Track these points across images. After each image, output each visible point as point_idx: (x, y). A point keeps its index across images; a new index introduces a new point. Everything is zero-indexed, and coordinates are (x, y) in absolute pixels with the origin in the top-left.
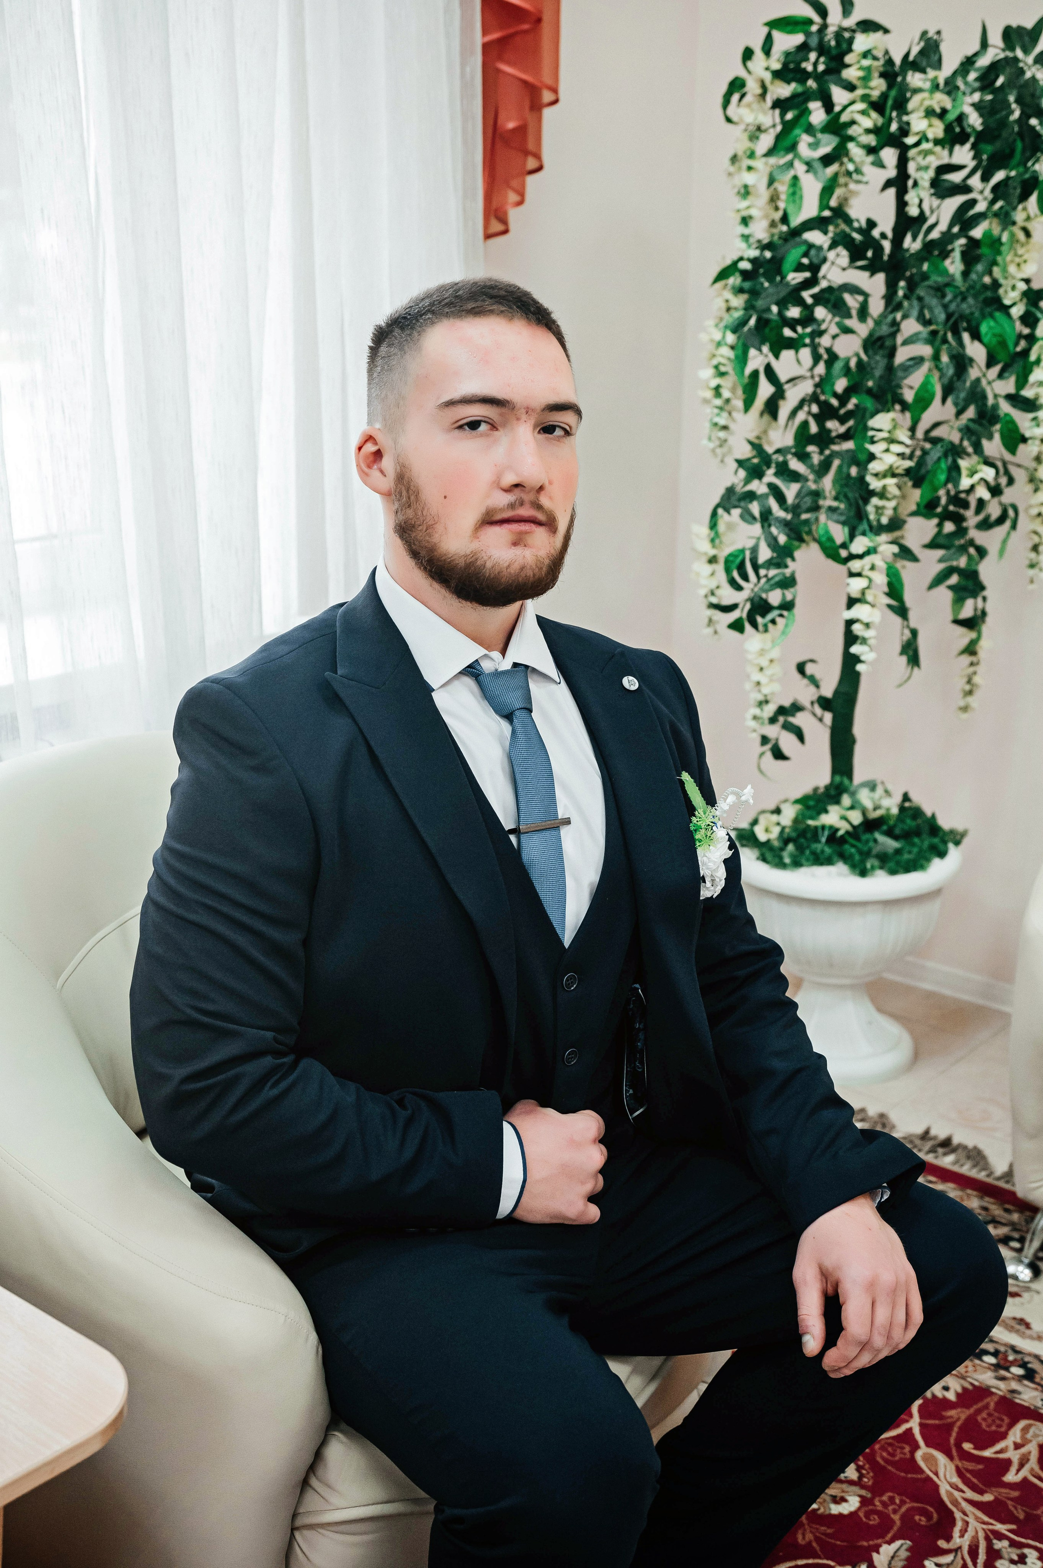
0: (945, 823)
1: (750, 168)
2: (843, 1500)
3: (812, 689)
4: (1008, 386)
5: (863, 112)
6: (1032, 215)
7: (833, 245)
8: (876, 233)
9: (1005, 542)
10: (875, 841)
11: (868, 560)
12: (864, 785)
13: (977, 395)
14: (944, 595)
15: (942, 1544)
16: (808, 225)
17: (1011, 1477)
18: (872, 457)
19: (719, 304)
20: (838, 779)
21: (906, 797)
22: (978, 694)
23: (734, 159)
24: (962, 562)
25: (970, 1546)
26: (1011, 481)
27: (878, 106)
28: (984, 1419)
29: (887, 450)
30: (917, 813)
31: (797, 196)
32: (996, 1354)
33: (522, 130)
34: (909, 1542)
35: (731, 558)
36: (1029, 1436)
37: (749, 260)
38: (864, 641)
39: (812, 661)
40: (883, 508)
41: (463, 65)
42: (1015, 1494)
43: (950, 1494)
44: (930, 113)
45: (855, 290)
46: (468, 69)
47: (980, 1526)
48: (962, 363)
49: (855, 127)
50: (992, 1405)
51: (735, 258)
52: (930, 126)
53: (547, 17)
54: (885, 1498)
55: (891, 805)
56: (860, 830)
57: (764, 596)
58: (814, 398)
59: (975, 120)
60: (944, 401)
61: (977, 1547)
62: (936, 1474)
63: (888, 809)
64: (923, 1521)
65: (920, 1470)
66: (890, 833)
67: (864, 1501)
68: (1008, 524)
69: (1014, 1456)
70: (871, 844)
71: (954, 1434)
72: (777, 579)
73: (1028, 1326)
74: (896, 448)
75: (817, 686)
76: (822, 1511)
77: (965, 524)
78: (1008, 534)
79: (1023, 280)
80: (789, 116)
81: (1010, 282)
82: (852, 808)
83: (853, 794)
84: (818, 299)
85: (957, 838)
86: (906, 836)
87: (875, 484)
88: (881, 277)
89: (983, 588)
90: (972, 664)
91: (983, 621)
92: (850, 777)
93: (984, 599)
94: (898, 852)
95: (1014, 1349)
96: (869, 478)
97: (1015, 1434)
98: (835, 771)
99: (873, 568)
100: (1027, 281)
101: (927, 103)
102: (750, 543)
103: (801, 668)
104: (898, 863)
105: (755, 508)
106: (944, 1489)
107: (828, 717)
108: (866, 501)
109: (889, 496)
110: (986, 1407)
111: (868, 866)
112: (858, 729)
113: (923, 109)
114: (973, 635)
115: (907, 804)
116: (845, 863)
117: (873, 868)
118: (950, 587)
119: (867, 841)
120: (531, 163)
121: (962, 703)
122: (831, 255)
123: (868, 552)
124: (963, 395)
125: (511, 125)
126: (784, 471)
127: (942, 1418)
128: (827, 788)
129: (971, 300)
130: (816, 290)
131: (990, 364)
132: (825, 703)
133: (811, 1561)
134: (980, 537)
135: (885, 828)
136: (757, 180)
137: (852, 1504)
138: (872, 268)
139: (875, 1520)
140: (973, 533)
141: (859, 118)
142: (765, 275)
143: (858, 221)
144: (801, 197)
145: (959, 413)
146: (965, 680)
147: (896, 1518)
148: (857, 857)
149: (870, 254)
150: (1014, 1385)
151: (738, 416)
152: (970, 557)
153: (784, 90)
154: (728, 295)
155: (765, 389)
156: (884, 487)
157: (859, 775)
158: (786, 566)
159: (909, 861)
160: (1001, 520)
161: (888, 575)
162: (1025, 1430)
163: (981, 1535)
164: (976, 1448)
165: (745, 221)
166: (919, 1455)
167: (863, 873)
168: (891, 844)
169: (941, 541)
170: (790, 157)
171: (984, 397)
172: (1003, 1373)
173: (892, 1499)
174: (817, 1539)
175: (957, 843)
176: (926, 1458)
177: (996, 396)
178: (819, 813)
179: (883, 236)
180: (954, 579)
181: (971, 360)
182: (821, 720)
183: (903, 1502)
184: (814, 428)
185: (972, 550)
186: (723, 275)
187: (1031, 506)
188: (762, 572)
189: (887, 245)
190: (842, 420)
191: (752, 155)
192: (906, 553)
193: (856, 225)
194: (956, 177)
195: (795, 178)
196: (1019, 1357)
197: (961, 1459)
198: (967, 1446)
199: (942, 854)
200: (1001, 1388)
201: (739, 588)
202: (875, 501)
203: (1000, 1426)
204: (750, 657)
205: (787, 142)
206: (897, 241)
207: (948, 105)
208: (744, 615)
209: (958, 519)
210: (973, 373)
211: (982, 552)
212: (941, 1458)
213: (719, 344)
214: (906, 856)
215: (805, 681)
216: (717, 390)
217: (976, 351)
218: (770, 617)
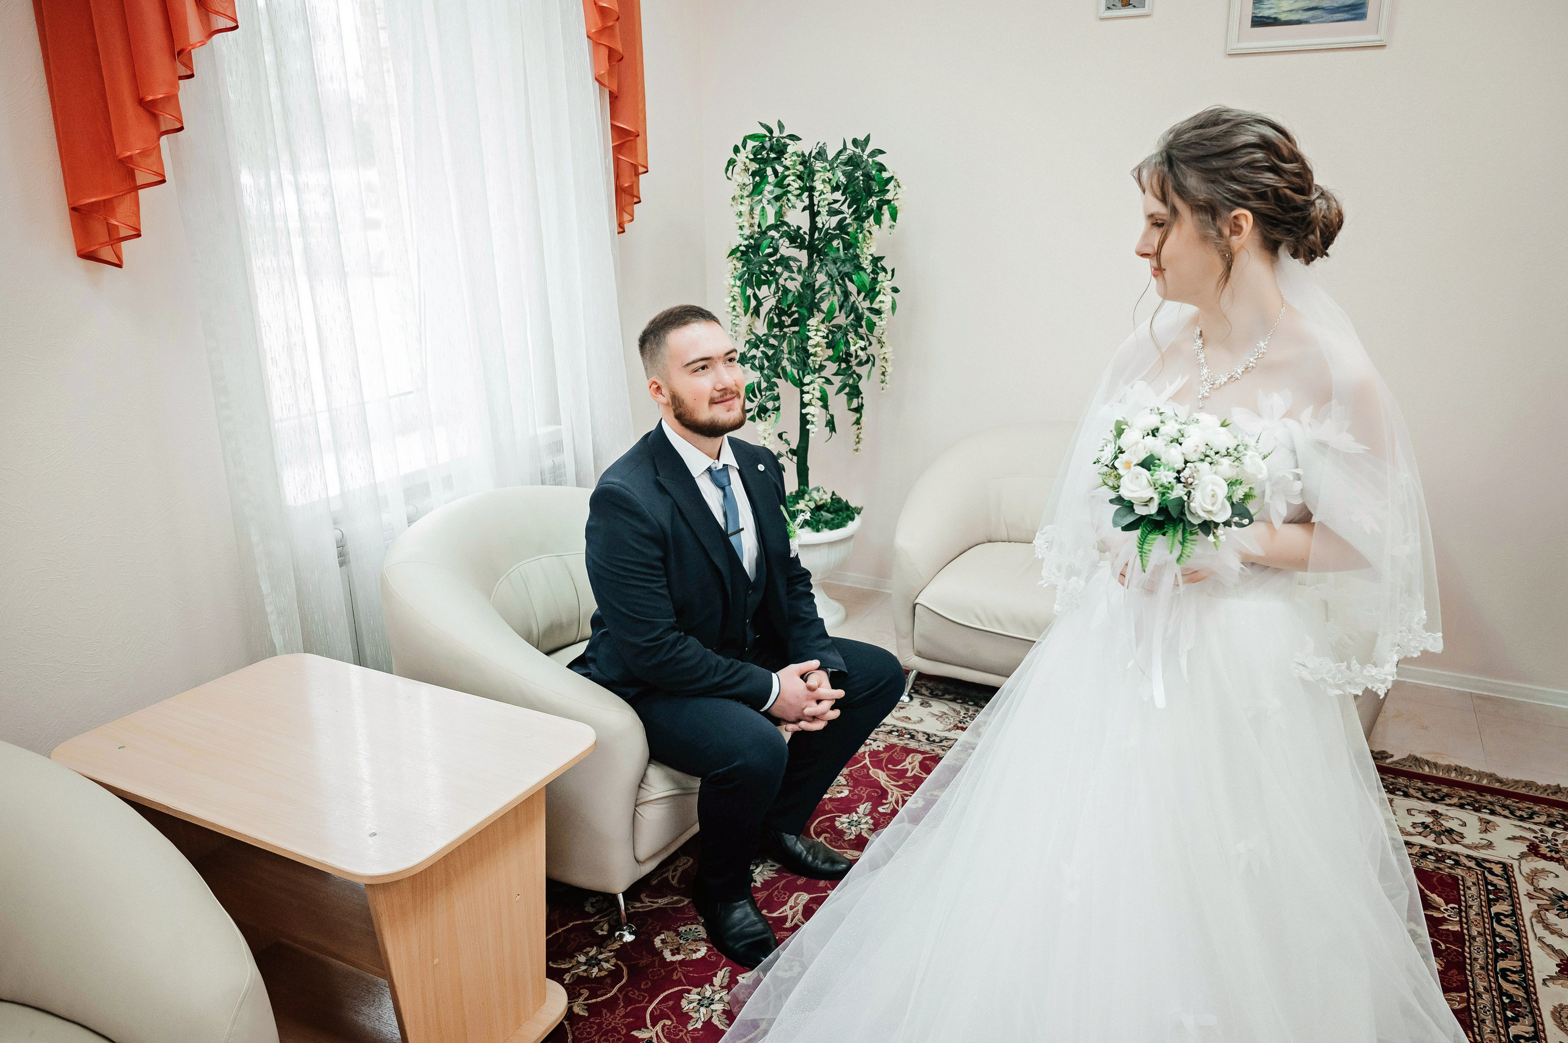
0: (852, 504)
1: (742, 203)
2: (842, 792)
3: (786, 445)
4: (867, 304)
5: (793, 181)
6: (872, 224)
7: (781, 237)
8: (801, 232)
9: (870, 372)
10: (822, 515)
11: (811, 386)
12: (814, 489)
13: (854, 309)
14: (843, 397)
15: (884, 801)
16: (770, 228)
17: (909, 774)
18: (809, 338)
19: (731, 266)
20: (802, 487)
21: (833, 493)
22: (862, 442)
23: (734, 198)
24: (851, 382)
25: (895, 801)
26: (870, 344)
27: (800, 177)
28: (896, 756)
29: (816, 335)
30: (839, 500)
31: (765, 216)
32: (897, 731)
33: (631, 187)
34: (871, 803)
35: (748, 388)
36: (914, 759)
37: (744, 246)
38: (813, 423)
39: (785, 432)
40: (816, 360)
41: (605, 158)
42: (912, 780)
43: (885, 784)
44: (824, 181)
45: (795, 260)
46: (607, 160)
47: (898, 793)
48: (846, 294)
49: (790, 187)
50: (898, 750)
51: (738, 245)
52: (825, 187)
53: (641, 134)
54: (859, 789)
55: (827, 498)
56: (815, 510)
57: (764, 404)
58: (777, 307)
59: (843, 179)
60: (840, 312)
61: (898, 800)
62: (879, 778)
63: (826, 500)
64: (876, 795)
65: (872, 777)
66: (828, 511)
67: (850, 791)
68: (870, 363)
69: (910, 767)
70: (820, 516)
71: (884, 763)
72: (770, 396)
73: (910, 719)
74: (820, 334)
75: (789, 445)
76: (834, 797)
77: (850, 364)
78: (871, 368)
79: (870, 255)
80: (757, 179)
81: (865, 256)
82: (810, 500)
83: (810, 494)
84: (778, 263)
85: (858, 511)
86: (835, 512)
87: (811, 350)
88: (805, 252)
89: (861, 393)
90: (858, 429)
91: (862, 408)
92: (808, 486)
93: (862, 398)
94: (833, 519)
95: (905, 728)
96: (808, 348)
97: (909, 759)
98: (800, 484)
99: (814, 389)
100: (871, 255)
101: (822, 177)
102: (756, 380)
103: (780, 436)
104: (833, 524)
105: (757, 362)
106: (882, 783)
107: (795, 459)
108: (808, 358)
109: (818, 355)
110: (896, 751)
111: (820, 527)
112: (810, 463)
113: (821, 179)
114: (858, 415)
115: (834, 497)
116: (809, 527)
117: (822, 528)
118: (845, 394)
119: (818, 516)
120: (636, 200)
121: (855, 448)
122: (781, 241)
123: (811, 382)
124: (848, 309)
125: (626, 185)
126: (767, 345)
127: (878, 757)
128: (796, 492)
129: (848, 265)
130: (774, 258)
131: (859, 293)
132: (793, 452)
133: (832, 815)
134: (858, 370)
135: (826, 508)
136: (745, 209)
137: (846, 793)
138: (801, 247)
139: (856, 797)
140: (855, 368)
141: (792, 183)
142: (752, 253)
143: (793, 226)
144: (767, 216)
145: (847, 317)
146: (856, 436)
147: (865, 795)
148: (815, 523)
149: (799, 241)
150: (906, 742)
151: (742, 318)
152: (854, 379)
153: (754, 166)
154: (735, 262)
155: (753, 303)
156: (816, 351)
157: (811, 485)
158: (774, 390)
159: (838, 523)
160: (867, 361)
161: (820, 392)
162: (913, 757)
163: (899, 796)
164: (893, 766)
165: (741, 228)
166: (870, 772)
167: (818, 531)
168: (829, 516)
169: (840, 372)
170: (760, 197)
171: (857, 309)
172: (901, 738)
173: (862, 789)
174: (834, 807)
175: (859, 513)
176: (873, 773)
177: (862, 308)
178: (795, 504)
179: (805, 233)
180: (847, 390)
181: (851, 293)
182: (791, 460)
183: (866, 790)
184: (776, 320)
185: (855, 376)
186: (733, 252)
187: (880, 354)
188: (763, 393)
189: (807, 237)
190: (790, 316)
191: (742, 197)
192: (828, 381)
193: (792, 228)
194: (836, 206)
195: (763, 207)
196: (907, 731)
197: (888, 771)
198: (890, 766)
199: (852, 519)
200: (902, 743)
201: (753, 401)
202: (812, 358)
203: (902, 757)
204: (759, 433)
205: (758, 191)
206: (812, 235)
207: (831, 177)
208: (755, 414)
209: (847, 362)
210: (852, 299)
211: (860, 377)
212: (880, 772)
213: (733, 286)
214: (836, 521)
215: (783, 442)
216: (734, 308)
217: (852, 288)
218: (768, 414)
